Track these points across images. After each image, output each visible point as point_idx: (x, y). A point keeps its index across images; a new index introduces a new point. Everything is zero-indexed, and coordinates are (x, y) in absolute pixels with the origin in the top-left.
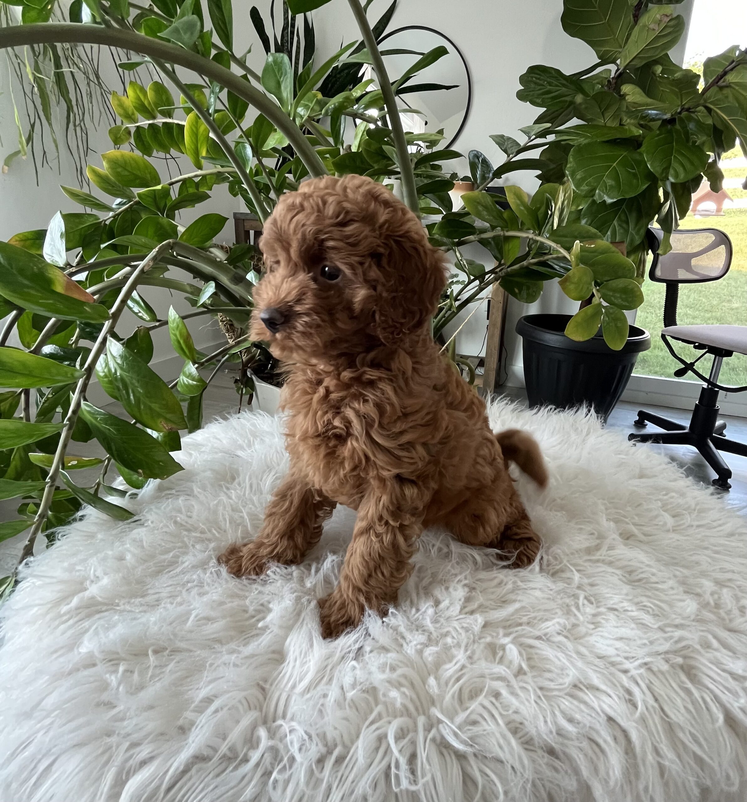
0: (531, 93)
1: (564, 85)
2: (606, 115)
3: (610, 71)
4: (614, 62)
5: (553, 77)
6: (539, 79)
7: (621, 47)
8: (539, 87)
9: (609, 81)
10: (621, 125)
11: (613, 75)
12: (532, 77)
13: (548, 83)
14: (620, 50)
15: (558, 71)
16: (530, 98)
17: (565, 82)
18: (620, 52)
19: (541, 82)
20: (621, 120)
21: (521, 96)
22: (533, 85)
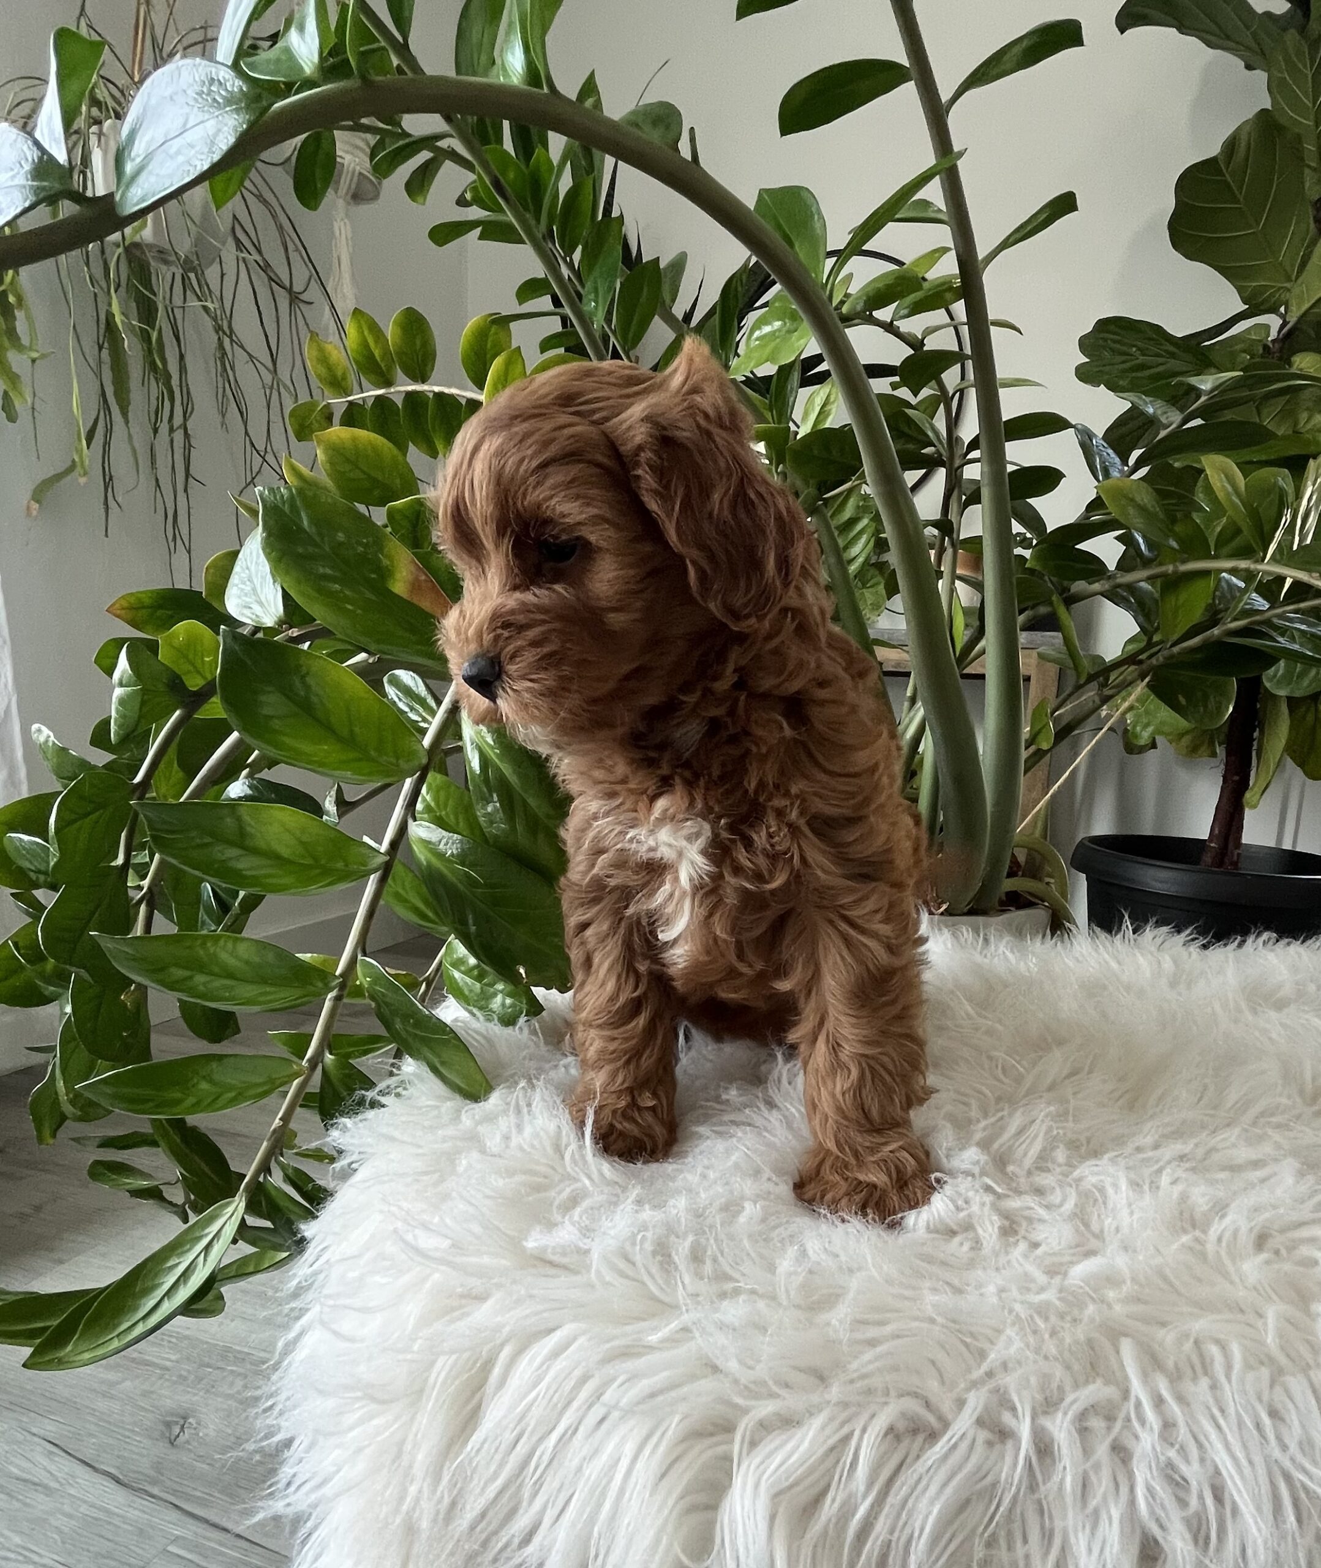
0: (1107, 368)
1: (1172, 355)
2: (1265, 411)
3: (1267, 327)
4: (1273, 310)
5: (1150, 339)
6: (1118, 342)
7: (1289, 280)
8: (1124, 358)
9: (1266, 347)
10: (1296, 432)
11: (1273, 334)
12: (1105, 340)
13: (1139, 349)
14: (1287, 285)
15: (1158, 329)
16: (1106, 377)
17: (1171, 349)
18: (1289, 290)
19: (1125, 348)
20: (1296, 423)
21: (1084, 374)
22: (1106, 354)
